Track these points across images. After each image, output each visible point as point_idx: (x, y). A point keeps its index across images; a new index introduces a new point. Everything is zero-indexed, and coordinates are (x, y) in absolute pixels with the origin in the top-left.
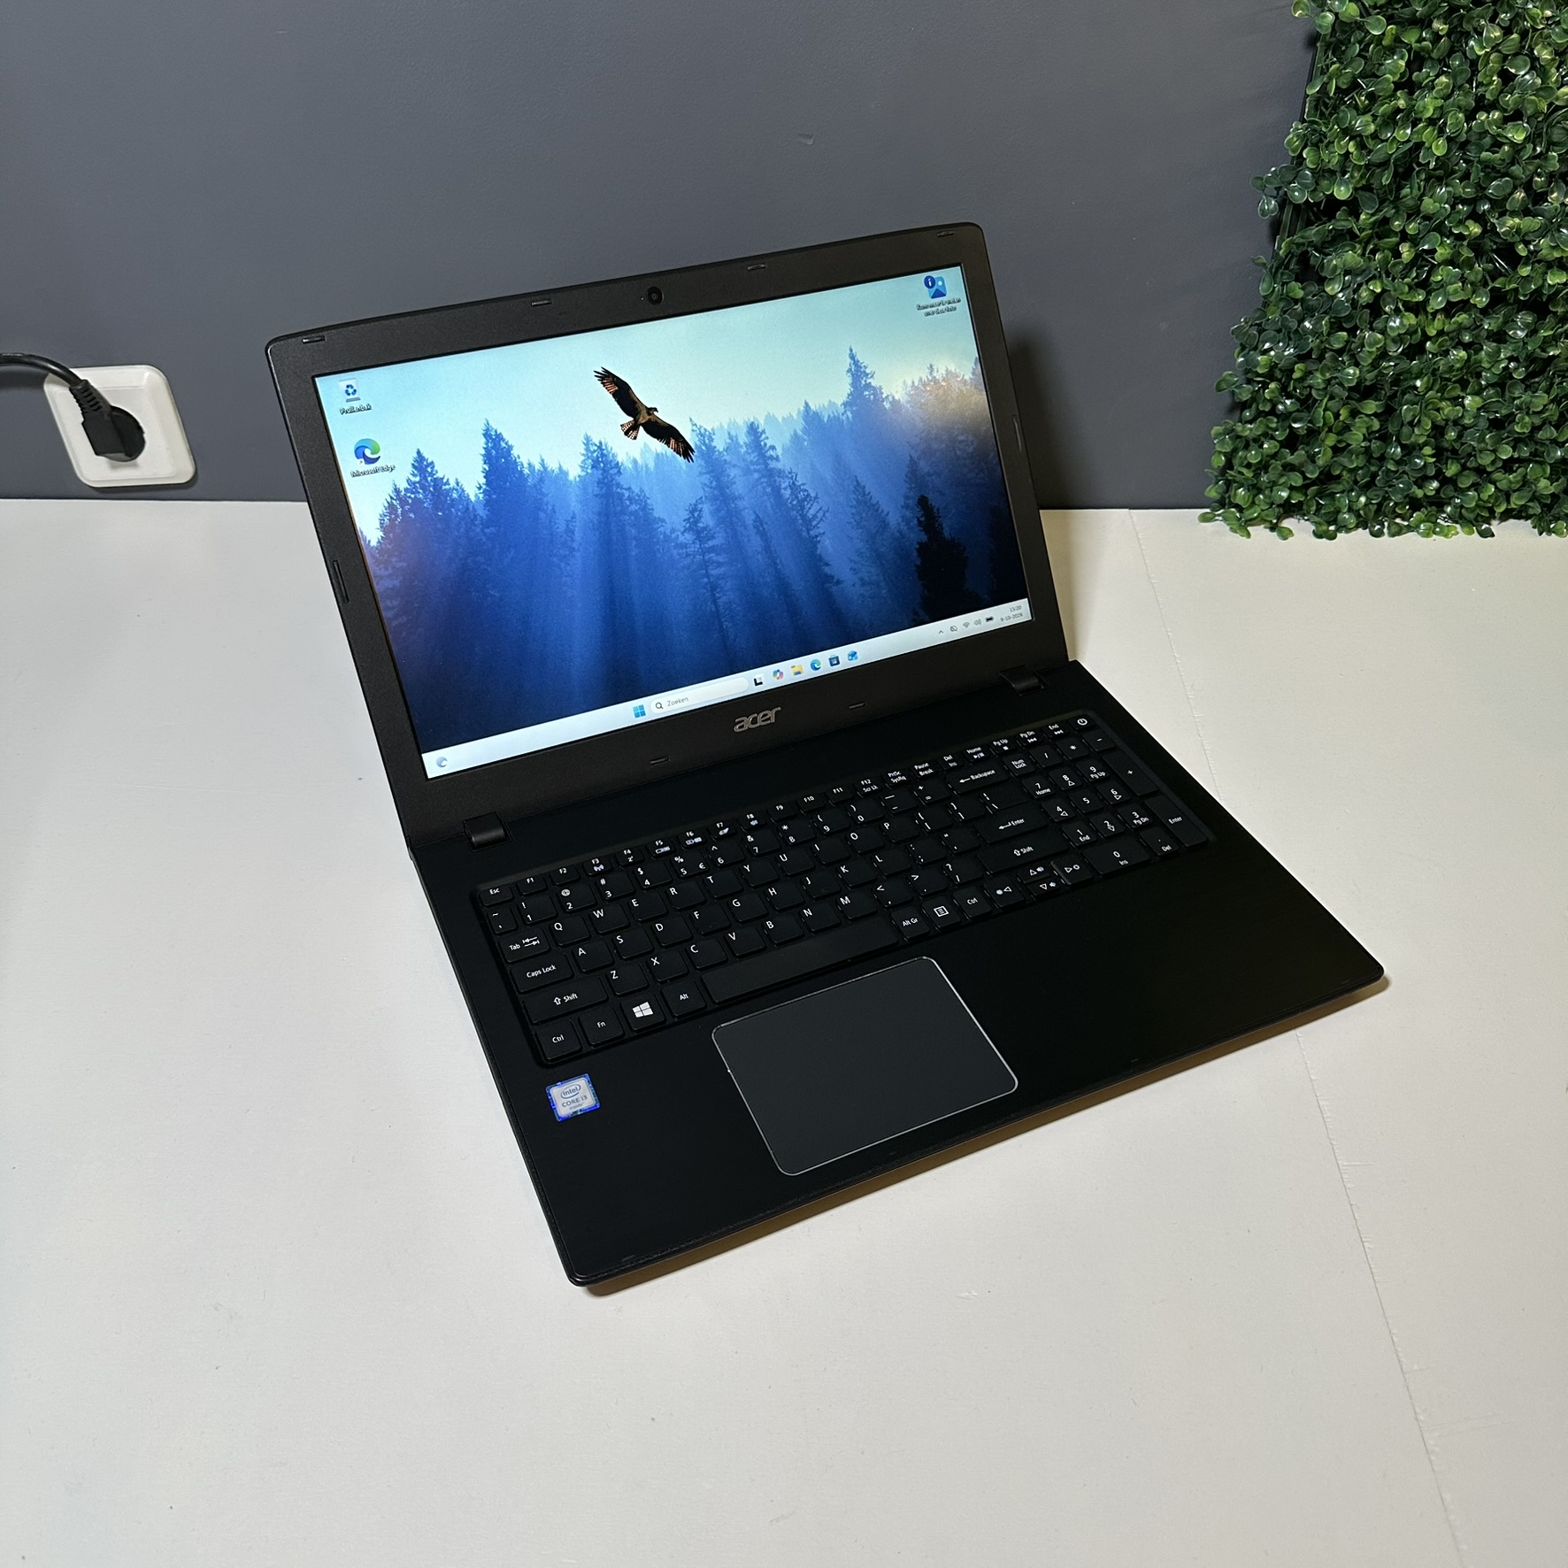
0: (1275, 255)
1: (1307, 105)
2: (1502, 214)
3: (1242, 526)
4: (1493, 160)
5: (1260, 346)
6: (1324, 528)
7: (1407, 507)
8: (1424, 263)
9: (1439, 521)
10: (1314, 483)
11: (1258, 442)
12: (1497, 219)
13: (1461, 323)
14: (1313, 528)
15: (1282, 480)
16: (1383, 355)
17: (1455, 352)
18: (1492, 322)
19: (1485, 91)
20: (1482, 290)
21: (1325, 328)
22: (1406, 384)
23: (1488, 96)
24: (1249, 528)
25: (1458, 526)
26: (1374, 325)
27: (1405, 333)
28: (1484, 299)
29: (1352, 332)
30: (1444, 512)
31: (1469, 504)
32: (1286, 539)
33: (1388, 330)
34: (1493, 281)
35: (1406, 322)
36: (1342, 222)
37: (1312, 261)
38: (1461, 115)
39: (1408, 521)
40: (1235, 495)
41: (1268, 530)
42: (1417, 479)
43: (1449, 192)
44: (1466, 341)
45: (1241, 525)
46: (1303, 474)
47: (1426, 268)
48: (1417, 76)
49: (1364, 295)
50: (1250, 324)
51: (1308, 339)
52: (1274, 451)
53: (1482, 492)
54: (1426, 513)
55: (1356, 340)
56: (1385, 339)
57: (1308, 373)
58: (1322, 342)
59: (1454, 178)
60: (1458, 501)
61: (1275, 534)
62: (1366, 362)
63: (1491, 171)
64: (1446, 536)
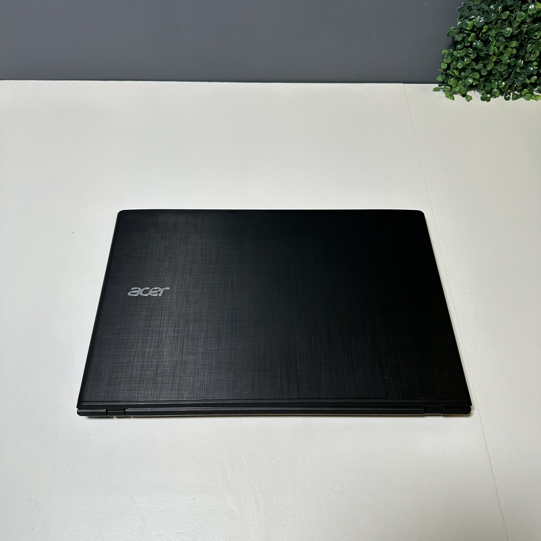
3: (451, 95)
5: (469, 16)
6: (486, 96)
7: (521, 87)
10: (484, 77)
11: (462, 58)
14: (481, 96)
15: (471, 75)
21: (500, 10)
24: (454, 96)
27: (535, 13)
32: (469, 101)
35: (537, 7)
39: (521, 93)
40: (450, 81)
42: (528, 76)
46: (480, 73)
50: (466, 6)
52: (469, 63)
54: (529, 89)
55: (513, 15)
56: (526, 15)
57: (489, 29)
58: (497, 16)
61: (464, 98)
62: (516, 25)
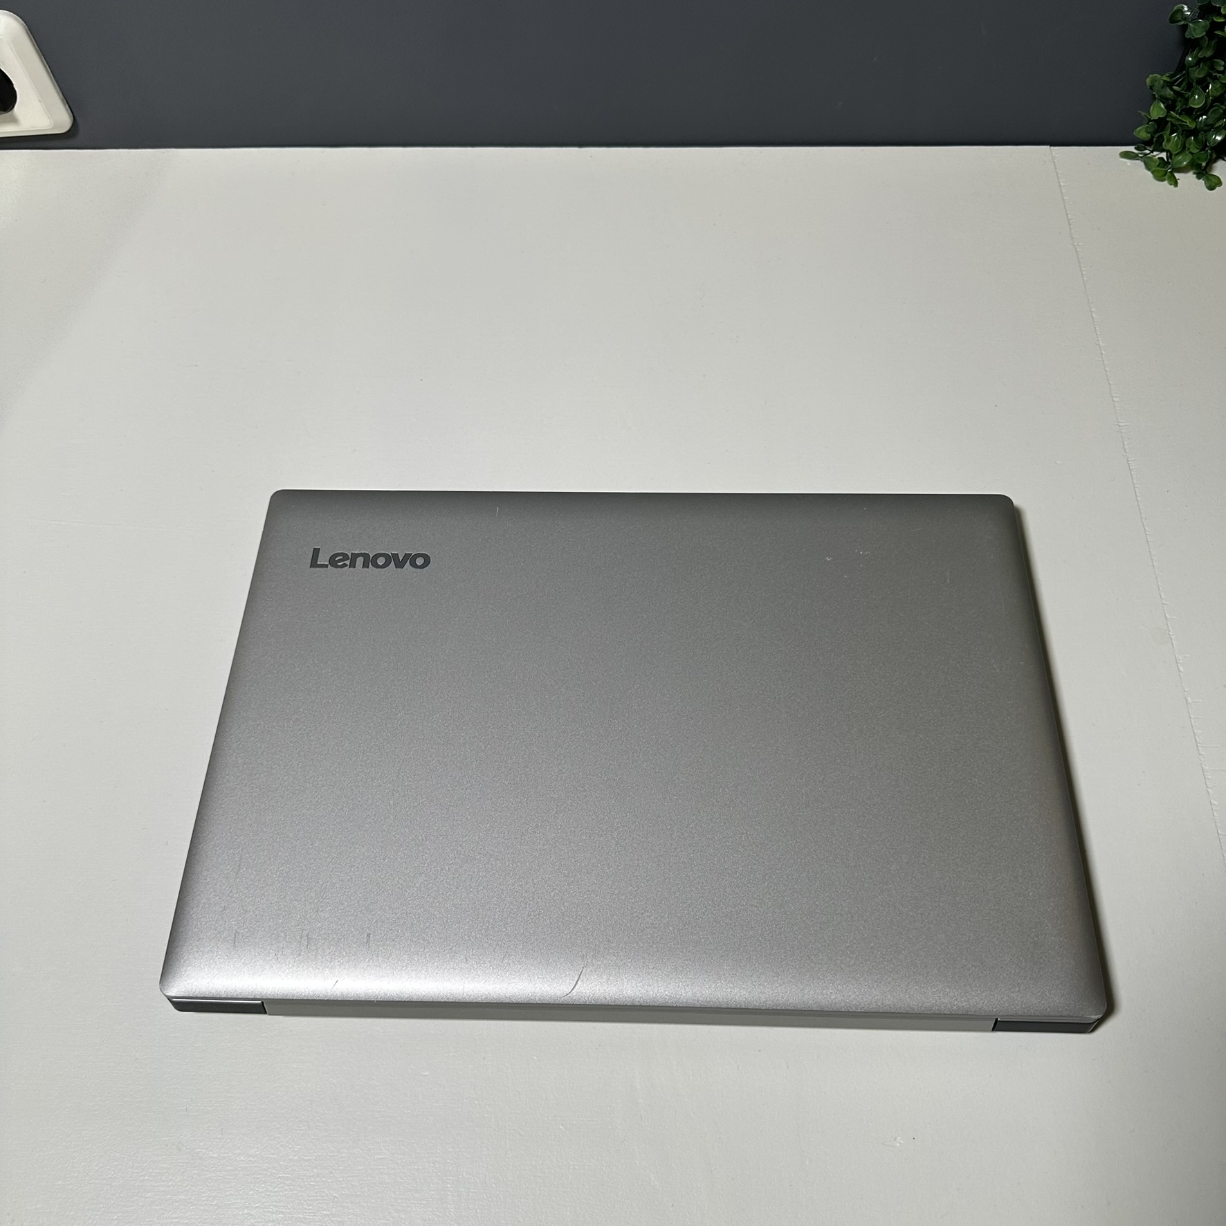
3: (1169, 172)
11: (1203, 84)
24: (1177, 176)
32: (1211, 188)
40: (1169, 141)
41: (1195, 178)
45: (1166, 171)
52: (1219, 93)
61: (1202, 182)
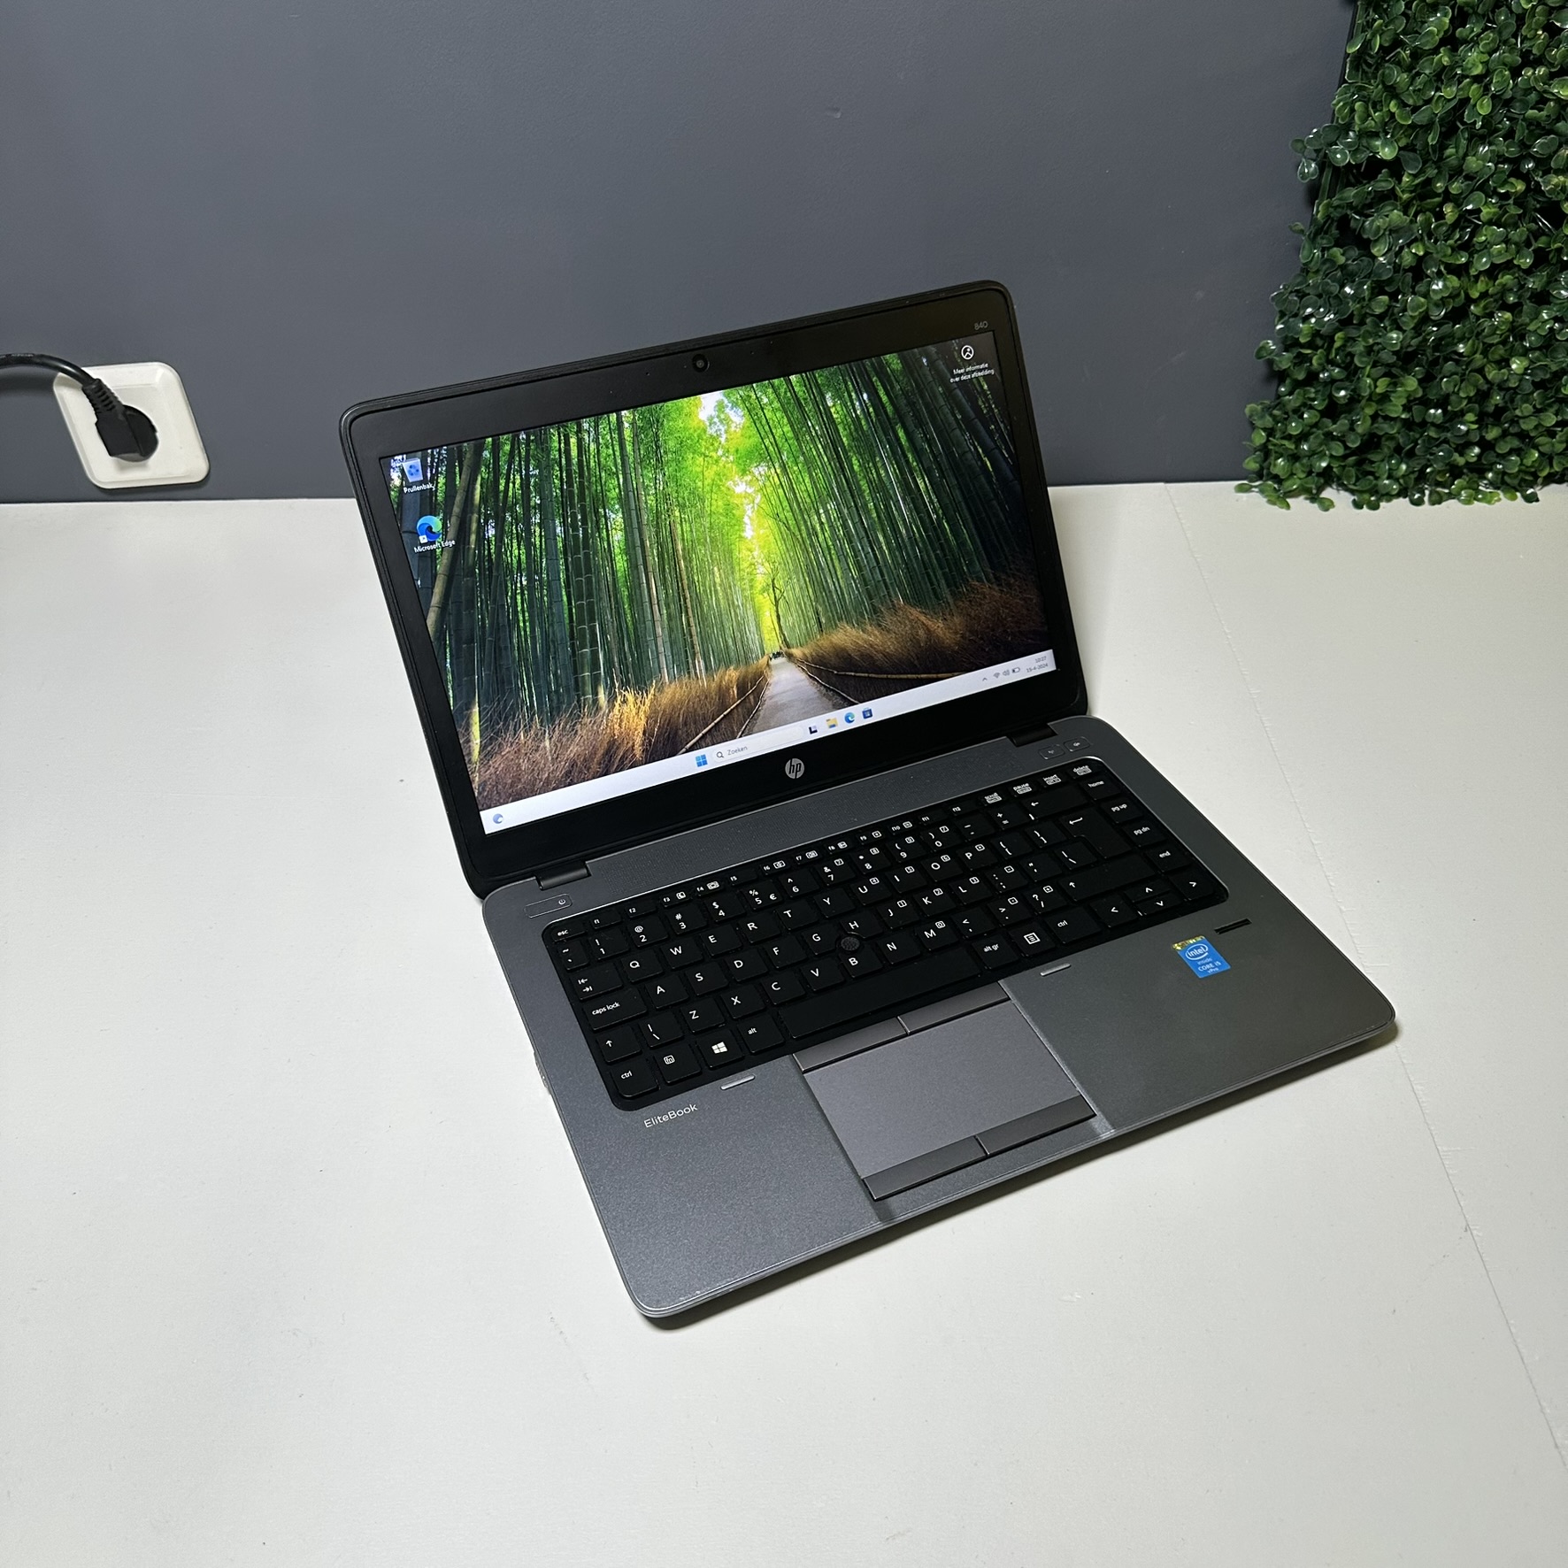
0: (1314, 220)
1: (1348, 65)
2: (1546, 172)
3: (1281, 497)
4: (1541, 117)
5: (1301, 312)
6: (1366, 499)
7: (1448, 475)
8: (1466, 224)
9: (1480, 488)
10: (1353, 452)
11: (1298, 412)
12: (1541, 177)
13: (1505, 285)
14: (1353, 498)
15: (1322, 449)
16: (1425, 319)
17: (1500, 315)
18: (1537, 280)
19: (1531, 47)
20: (1525, 251)
21: (1367, 293)
22: (1450, 349)
23: (1535, 51)
24: (1288, 500)
25: (1499, 492)
26: (1416, 289)
27: (1449, 297)
28: (1528, 260)
29: (1393, 297)
30: (1485, 478)
31: (1511, 469)
32: (1327, 510)
33: (1431, 293)
34: (1536, 240)
35: (1448, 283)
36: (1383, 183)
37: (1352, 224)
38: (1507, 73)
39: (1449, 488)
40: (1275, 465)
41: (1308, 501)
42: (1458, 445)
43: (1492, 151)
44: (1511, 302)
45: (1279, 497)
46: (1344, 443)
47: (1469, 230)
48: (1461, 32)
49: (1407, 260)
50: (1289, 290)
51: (1348, 303)
52: (1315, 420)
53: (1525, 458)
54: (1467, 479)
55: (1398, 305)
56: (1428, 302)
57: (1349, 340)
58: (1362, 307)
59: (1498, 136)
60: (1499, 467)
61: (1316, 505)
62: (1410, 326)
63: (1538, 129)
64: (1489, 502)
